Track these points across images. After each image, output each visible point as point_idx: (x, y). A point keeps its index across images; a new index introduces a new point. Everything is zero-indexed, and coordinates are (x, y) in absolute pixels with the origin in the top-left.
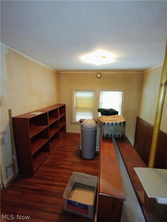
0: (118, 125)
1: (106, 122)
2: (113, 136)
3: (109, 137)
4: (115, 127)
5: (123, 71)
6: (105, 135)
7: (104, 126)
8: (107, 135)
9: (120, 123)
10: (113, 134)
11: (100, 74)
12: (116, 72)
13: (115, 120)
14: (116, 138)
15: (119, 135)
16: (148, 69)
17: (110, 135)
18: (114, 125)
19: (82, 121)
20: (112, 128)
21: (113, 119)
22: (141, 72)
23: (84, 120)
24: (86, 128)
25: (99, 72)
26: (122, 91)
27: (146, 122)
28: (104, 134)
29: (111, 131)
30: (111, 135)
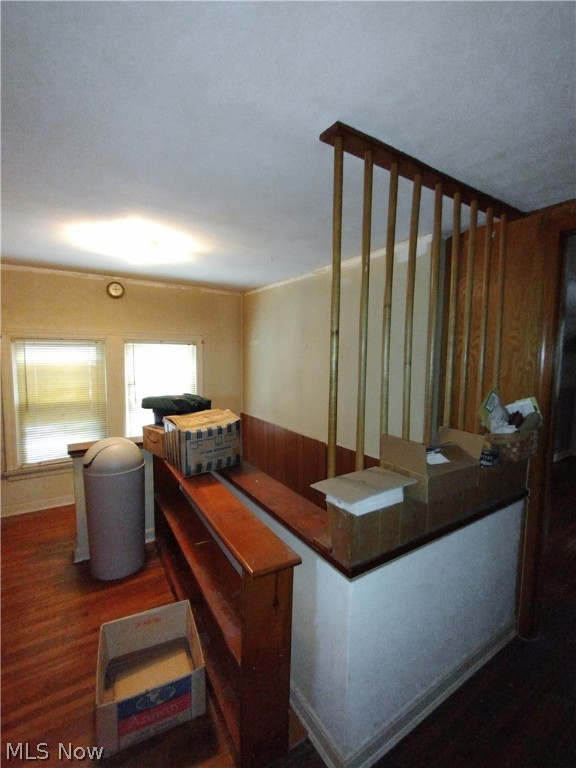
0: (225, 433)
1: (193, 430)
2: (214, 467)
3: (204, 470)
4: (219, 440)
5: (194, 285)
6: (193, 468)
7: (188, 441)
8: (199, 467)
9: (229, 426)
10: (214, 462)
11: (119, 287)
12: (174, 287)
13: (212, 422)
14: (221, 472)
15: (229, 459)
16: (255, 289)
17: (205, 464)
18: (215, 434)
19: (84, 451)
20: (209, 445)
21: (206, 420)
22: (238, 294)
23: (91, 444)
24: (108, 470)
25: (116, 279)
26: (194, 344)
27: (268, 424)
28: (189, 464)
29: (209, 454)
30: (209, 465)
